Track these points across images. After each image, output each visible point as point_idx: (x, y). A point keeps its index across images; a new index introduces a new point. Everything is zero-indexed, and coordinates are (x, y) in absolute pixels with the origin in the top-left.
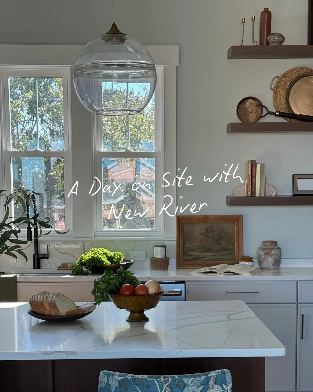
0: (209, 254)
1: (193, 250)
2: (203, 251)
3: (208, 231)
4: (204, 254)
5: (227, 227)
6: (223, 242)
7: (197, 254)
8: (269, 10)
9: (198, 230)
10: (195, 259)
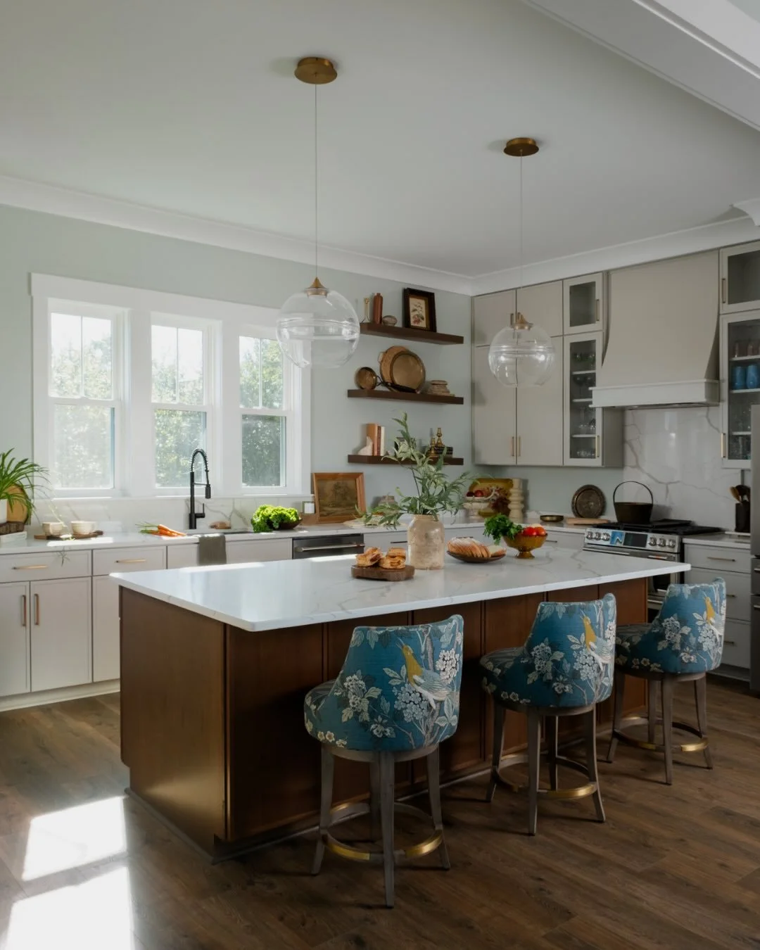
0: (339, 509)
1: (326, 506)
2: (333, 507)
3: (337, 487)
4: (335, 509)
5: (350, 483)
6: (348, 498)
7: (329, 509)
8: (381, 295)
9: (329, 485)
10: (328, 514)
